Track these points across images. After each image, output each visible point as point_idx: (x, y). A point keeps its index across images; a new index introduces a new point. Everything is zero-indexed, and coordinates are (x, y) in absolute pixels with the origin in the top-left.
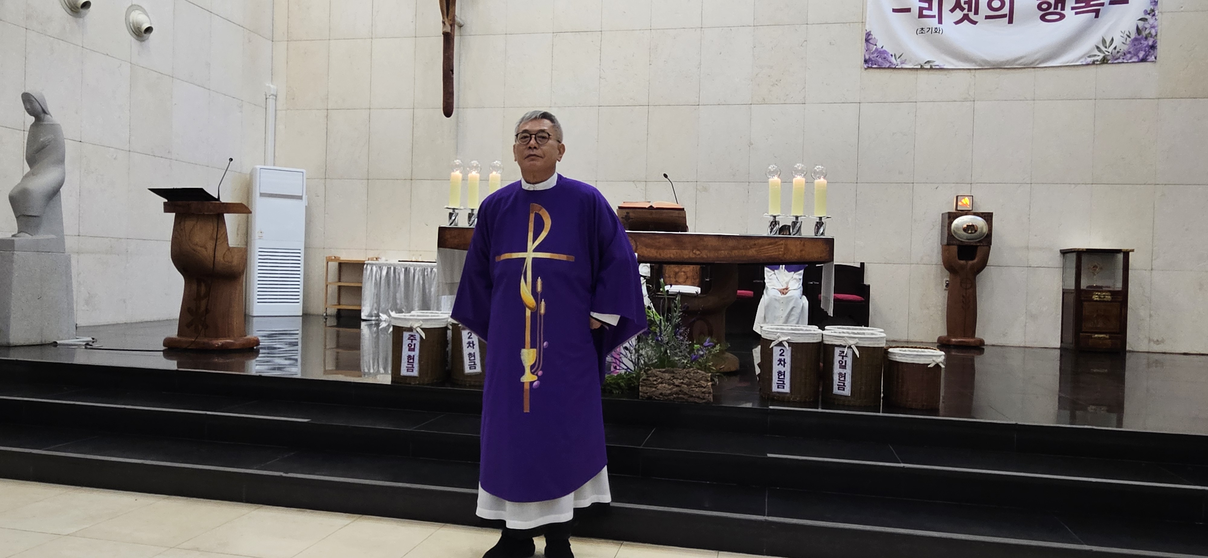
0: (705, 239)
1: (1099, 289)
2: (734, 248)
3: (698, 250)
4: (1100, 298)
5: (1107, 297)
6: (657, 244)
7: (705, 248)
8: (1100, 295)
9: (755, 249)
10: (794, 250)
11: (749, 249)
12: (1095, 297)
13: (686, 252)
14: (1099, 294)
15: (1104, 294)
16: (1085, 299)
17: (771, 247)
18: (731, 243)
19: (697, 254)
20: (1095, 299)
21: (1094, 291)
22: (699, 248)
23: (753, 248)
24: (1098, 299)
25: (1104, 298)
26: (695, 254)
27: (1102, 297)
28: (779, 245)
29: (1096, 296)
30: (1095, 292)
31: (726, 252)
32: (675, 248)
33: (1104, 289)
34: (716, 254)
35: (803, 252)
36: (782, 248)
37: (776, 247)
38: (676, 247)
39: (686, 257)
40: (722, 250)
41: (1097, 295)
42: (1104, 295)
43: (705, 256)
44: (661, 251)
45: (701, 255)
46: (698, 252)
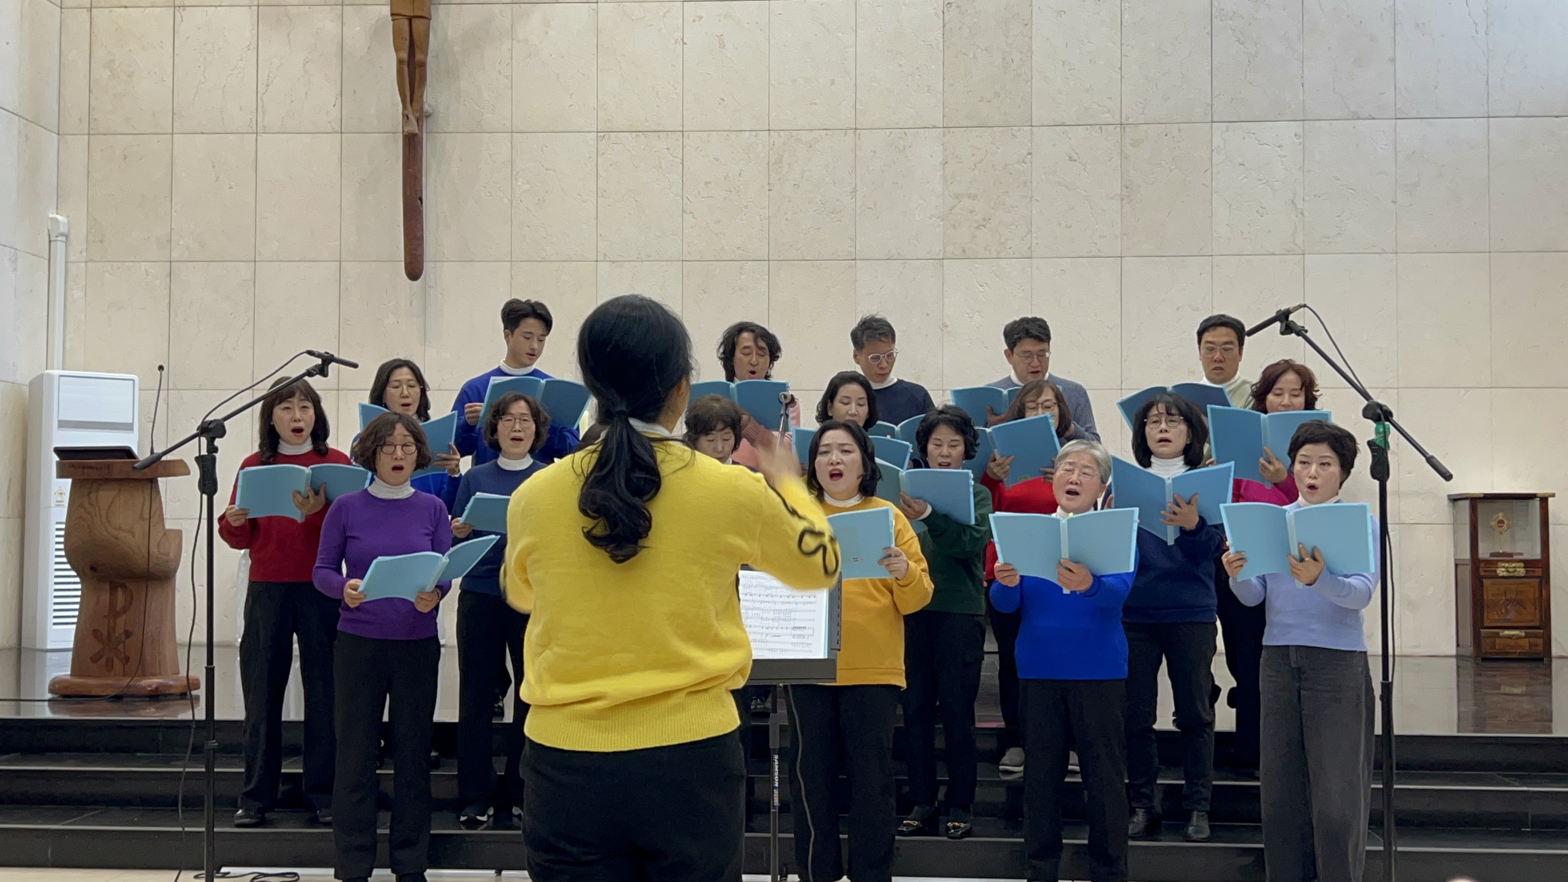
1: (1507, 557)
4: (1508, 571)
5: (1518, 569)
8: (1507, 567)
12: (1501, 572)
14: (1507, 565)
15: (1514, 565)
16: (1487, 574)
20: (1501, 574)
21: (1500, 561)
24: (1505, 574)
25: (1515, 571)
27: (1511, 570)
29: (1503, 569)
30: (1500, 564)
33: (1515, 557)
41: (1504, 567)
42: (1514, 567)
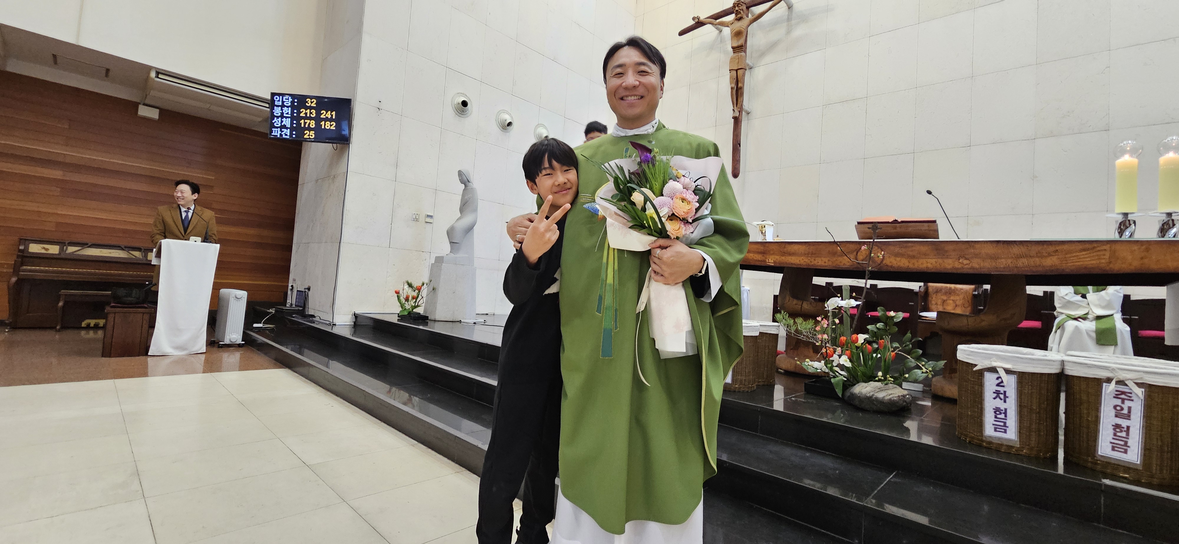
0: (977, 246)
2: (1020, 256)
3: (966, 259)
6: (911, 253)
7: (976, 256)
9: (1056, 257)
10: (1130, 257)
11: (1046, 257)
13: (950, 261)
17: (1086, 254)
18: (1016, 250)
19: (965, 264)
22: (967, 256)
23: (1051, 255)
26: (963, 263)
28: (1099, 251)
31: (1009, 261)
32: (934, 257)
34: (994, 264)
35: (1146, 261)
36: (1104, 255)
37: (1094, 254)
38: (935, 255)
39: (949, 267)
40: (1001, 258)
43: (976, 266)
44: (914, 261)
45: (970, 264)
46: (966, 262)
